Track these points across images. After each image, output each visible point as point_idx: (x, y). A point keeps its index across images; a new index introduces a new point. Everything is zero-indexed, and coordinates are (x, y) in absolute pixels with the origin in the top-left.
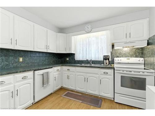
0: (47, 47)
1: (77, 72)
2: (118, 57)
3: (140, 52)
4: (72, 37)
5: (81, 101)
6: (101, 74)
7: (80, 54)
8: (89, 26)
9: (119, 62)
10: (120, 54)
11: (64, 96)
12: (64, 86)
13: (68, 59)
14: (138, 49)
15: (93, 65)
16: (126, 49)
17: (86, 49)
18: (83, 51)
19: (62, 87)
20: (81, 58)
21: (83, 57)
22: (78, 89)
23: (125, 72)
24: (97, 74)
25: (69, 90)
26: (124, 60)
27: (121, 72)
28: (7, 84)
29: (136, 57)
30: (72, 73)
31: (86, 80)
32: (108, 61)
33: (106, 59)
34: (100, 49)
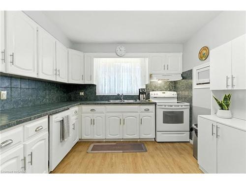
0: (57, 72)
1: (108, 112)
2: (153, 90)
3: (173, 86)
4: (94, 59)
5: (122, 151)
6: (142, 112)
7: (105, 86)
8: (123, 49)
9: (156, 96)
10: (155, 87)
11: (91, 150)
12: (85, 137)
13: (82, 94)
14: (171, 82)
15: (126, 101)
16: (160, 82)
17: (115, 78)
18: (110, 81)
19: (80, 139)
20: (107, 92)
21: (110, 90)
22: (110, 137)
23: (167, 107)
24: (137, 112)
25: (93, 142)
26: (159, 94)
27: (163, 107)
28: (16, 144)
29: (170, 90)
30: (98, 114)
31: (122, 122)
32: (144, 95)
33: (142, 93)
34: (134, 80)
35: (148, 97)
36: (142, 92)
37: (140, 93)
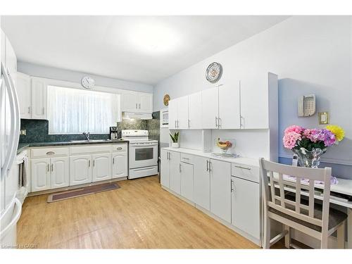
1: (74, 154)
2: (125, 129)
3: (145, 125)
6: (114, 151)
10: (127, 125)
11: (53, 200)
12: (37, 189)
14: (143, 120)
16: (132, 120)
17: (78, 114)
20: (66, 131)
21: (71, 127)
22: (75, 183)
24: (108, 152)
26: (132, 132)
27: (136, 145)
30: (58, 158)
31: (92, 163)
32: (116, 134)
33: (114, 132)
34: (103, 117)
35: (120, 135)
36: (113, 130)
37: (111, 132)
